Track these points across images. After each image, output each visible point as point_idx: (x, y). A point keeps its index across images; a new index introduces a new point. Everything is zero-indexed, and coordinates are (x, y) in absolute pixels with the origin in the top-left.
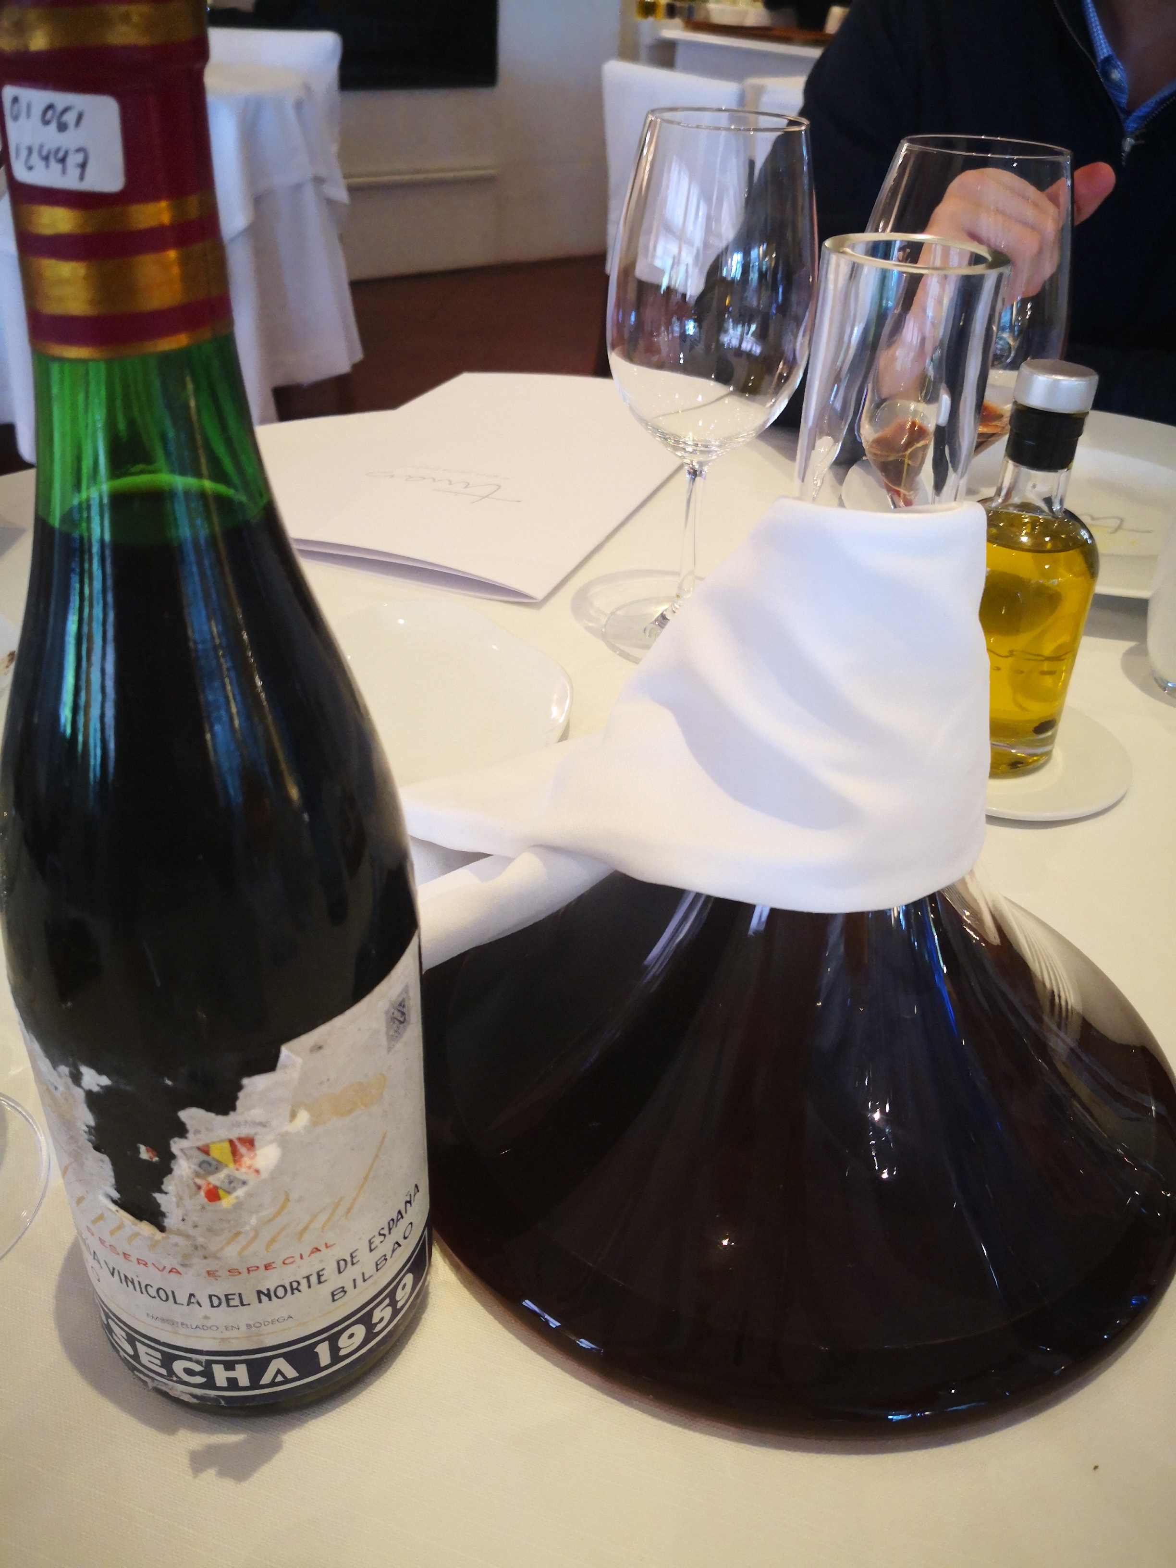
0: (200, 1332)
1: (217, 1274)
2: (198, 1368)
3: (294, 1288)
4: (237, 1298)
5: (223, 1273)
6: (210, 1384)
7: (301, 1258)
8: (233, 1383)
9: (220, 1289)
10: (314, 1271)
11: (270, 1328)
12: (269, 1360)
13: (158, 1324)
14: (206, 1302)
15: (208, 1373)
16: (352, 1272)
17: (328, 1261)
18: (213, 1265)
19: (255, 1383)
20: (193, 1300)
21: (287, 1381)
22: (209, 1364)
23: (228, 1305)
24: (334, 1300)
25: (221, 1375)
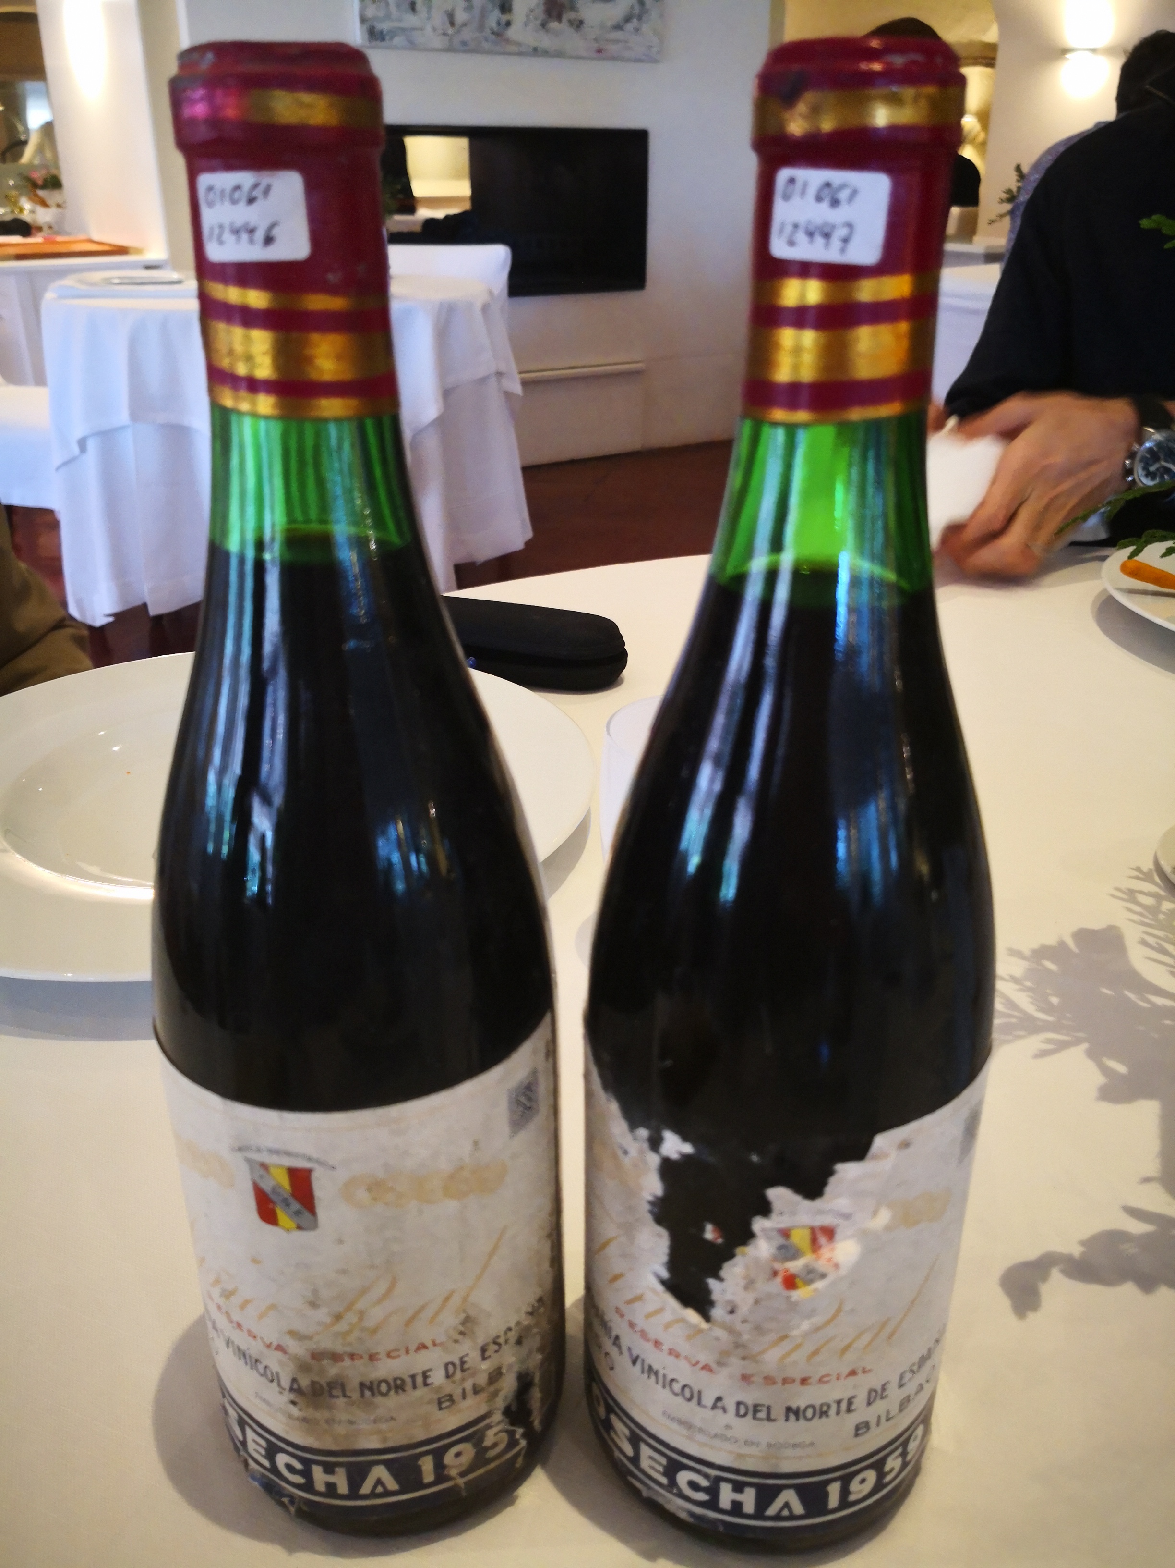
0: (717, 1443)
1: (752, 1379)
2: (704, 1483)
3: (823, 1412)
4: (765, 1409)
5: (758, 1379)
6: (713, 1504)
7: (838, 1379)
8: (737, 1508)
9: (750, 1397)
10: (845, 1395)
11: (789, 1452)
12: (779, 1489)
13: (675, 1426)
14: (732, 1409)
15: (713, 1491)
16: (880, 1407)
17: (860, 1388)
18: (750, 1368)
19: (759, 1513)
20: (719, 1404)
21: (792, 1517)
22: (718, 1480)
23: (754, 1418)
24: (857, 1435)
25: (727, 1495)
